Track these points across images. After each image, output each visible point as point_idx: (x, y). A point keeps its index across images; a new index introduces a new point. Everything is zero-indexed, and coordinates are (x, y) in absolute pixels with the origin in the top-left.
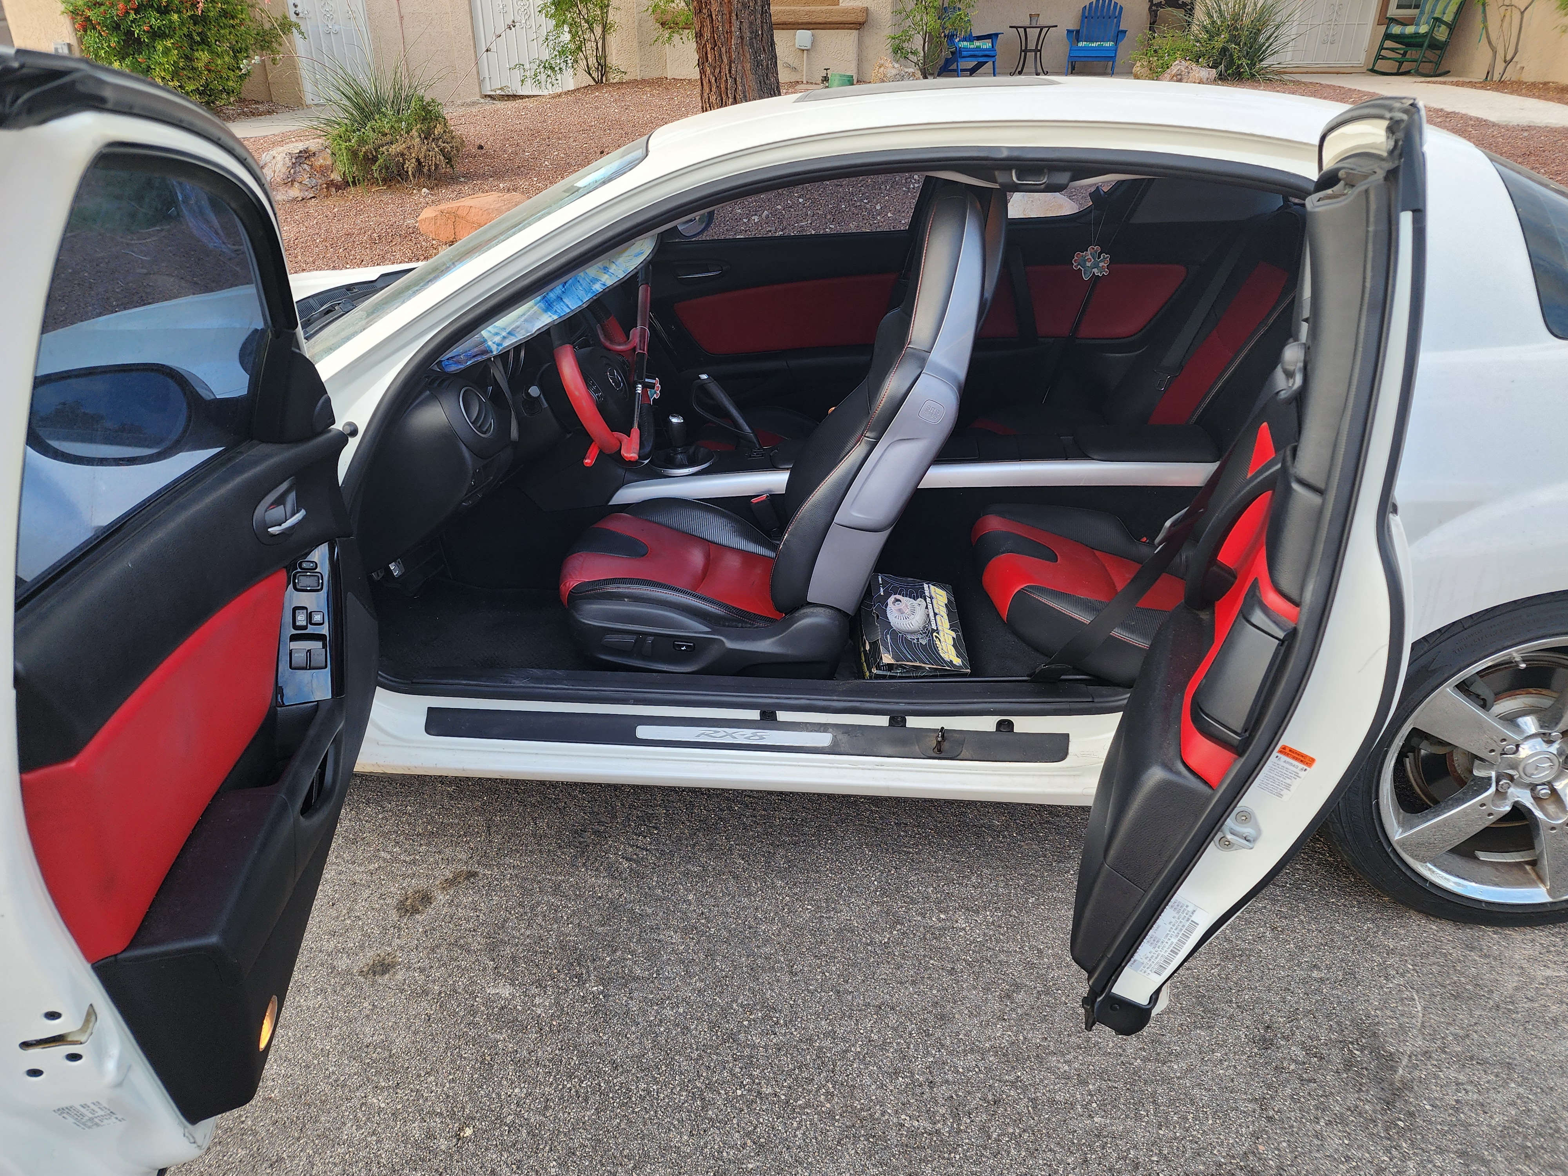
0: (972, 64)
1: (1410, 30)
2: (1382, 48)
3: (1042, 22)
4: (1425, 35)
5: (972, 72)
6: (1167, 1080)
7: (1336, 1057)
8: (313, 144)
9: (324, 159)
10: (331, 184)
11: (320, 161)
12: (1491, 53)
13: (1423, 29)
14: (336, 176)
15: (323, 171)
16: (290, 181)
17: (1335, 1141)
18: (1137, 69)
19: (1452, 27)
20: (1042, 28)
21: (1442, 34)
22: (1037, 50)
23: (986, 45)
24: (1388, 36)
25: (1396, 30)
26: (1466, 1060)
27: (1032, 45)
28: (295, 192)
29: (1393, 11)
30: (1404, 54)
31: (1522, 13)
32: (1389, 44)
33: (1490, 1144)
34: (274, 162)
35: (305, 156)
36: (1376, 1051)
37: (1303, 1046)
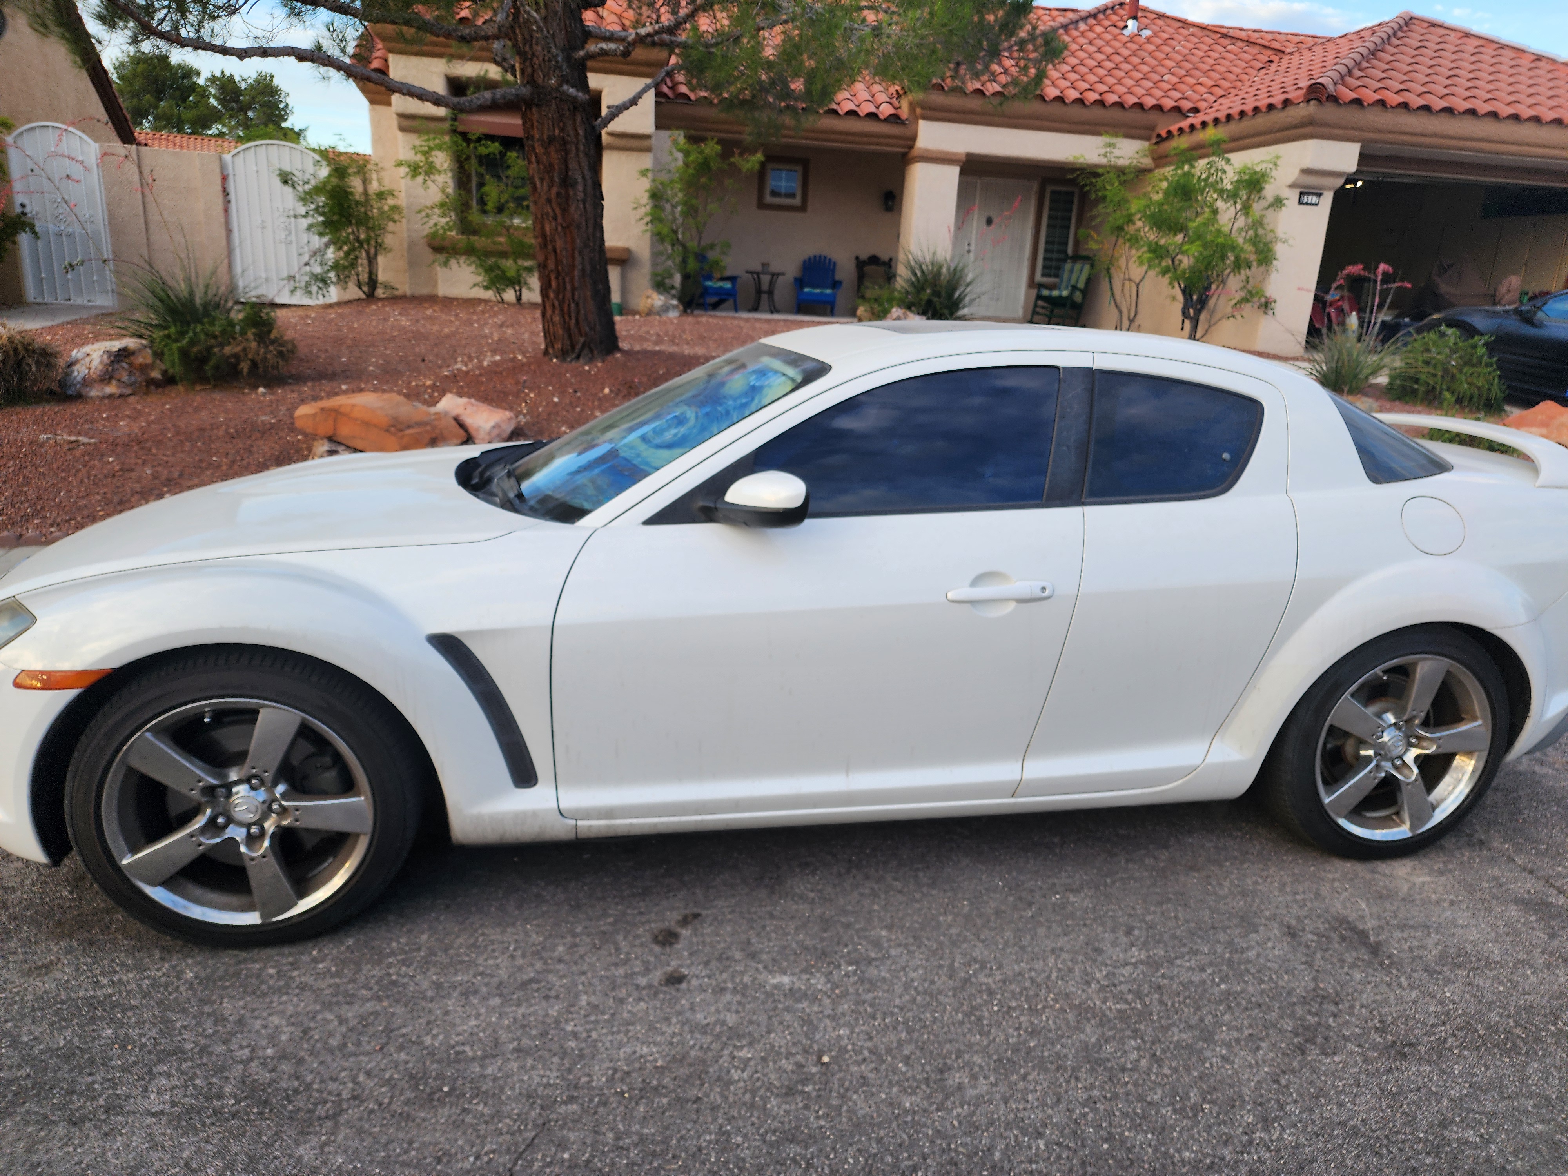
0: (713, 300)
1: (1055, 293)
2: (1036, 306)
3: (774, 268)
4: (1067, 298)
5: (715, 306)
6: (1249, 961)
7: (1335, 936)
8: (131, 343)
9: (144, 358)
10: (151, 382)
11: (140, 360)
12: (1117, 313)
13: (1065, 293)
14: (156, 374)
15: (144, 369)
16: (106, 377)
17: (1358, 976)
18: (861, 311)
19: (1085, 292)
20: (773, 275)
21: (1078, 297)
22: (770, 292)
23: (728, 285)
24: (1039, 297)
25: (1045, 293)
26: (1402, 927)
27: (765, 286)
28: (111, 389)
29: (1038, 278)
30: (1052, 311)
31: (1138, 286)
32: (1040, 303)
33: (1437, 964)
34: (88, 359)
35: (123, 354)
36: (1353, 929)
37: (1312, 933)
